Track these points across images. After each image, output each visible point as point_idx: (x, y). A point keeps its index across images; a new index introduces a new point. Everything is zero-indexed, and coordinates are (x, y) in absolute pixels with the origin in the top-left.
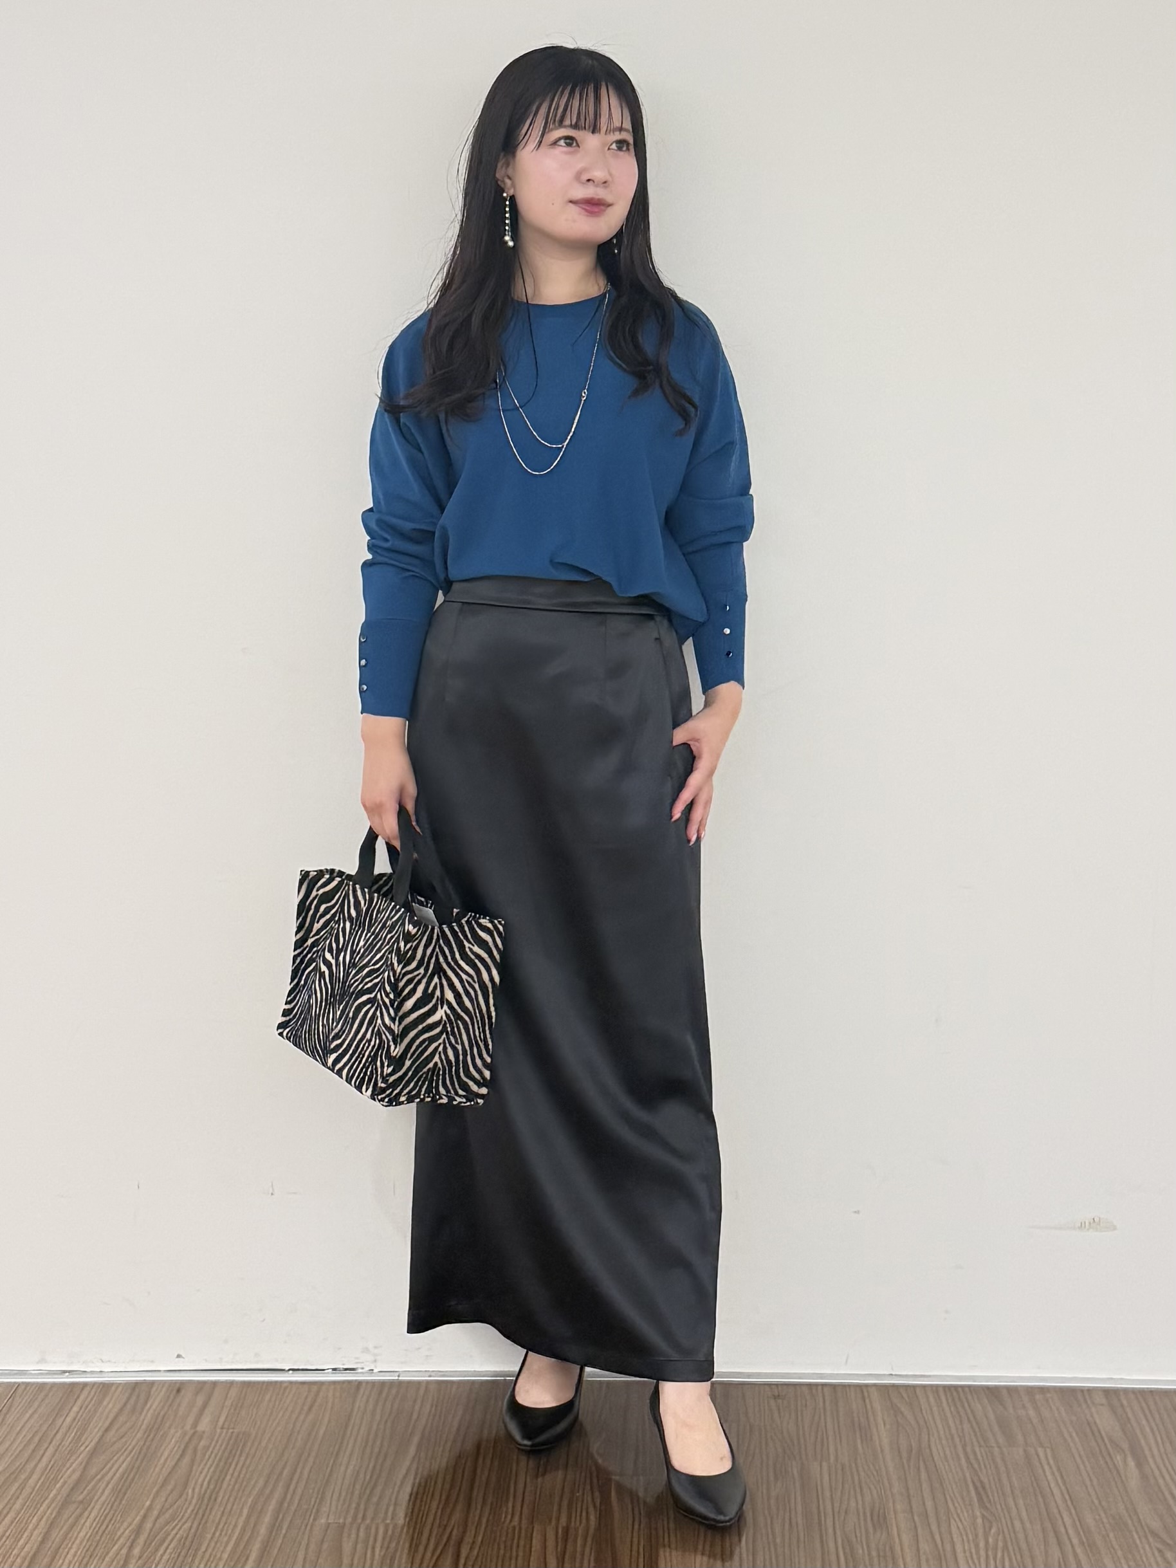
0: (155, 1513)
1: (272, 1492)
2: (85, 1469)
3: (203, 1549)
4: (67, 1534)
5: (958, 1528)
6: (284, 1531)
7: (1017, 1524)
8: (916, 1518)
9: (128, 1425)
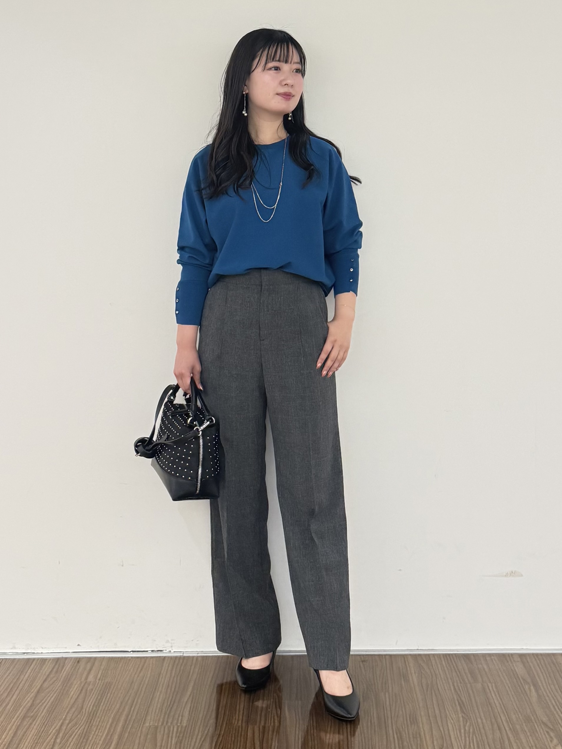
0: (67, 722)
1: (123, 710)
2: (33, 701)
3: (90, 738)
4: (25, 732)
5: (451, 723)
6: (129, 730)
7: (479, 720)
8: (431, 719)
9: (55, 679)
